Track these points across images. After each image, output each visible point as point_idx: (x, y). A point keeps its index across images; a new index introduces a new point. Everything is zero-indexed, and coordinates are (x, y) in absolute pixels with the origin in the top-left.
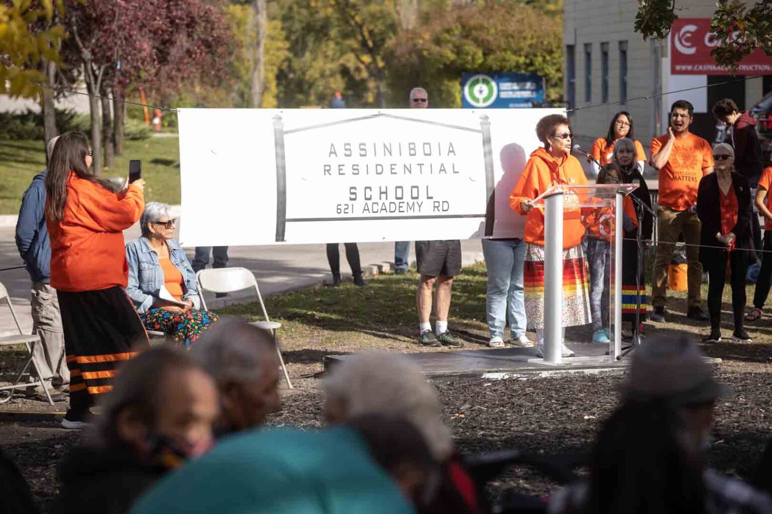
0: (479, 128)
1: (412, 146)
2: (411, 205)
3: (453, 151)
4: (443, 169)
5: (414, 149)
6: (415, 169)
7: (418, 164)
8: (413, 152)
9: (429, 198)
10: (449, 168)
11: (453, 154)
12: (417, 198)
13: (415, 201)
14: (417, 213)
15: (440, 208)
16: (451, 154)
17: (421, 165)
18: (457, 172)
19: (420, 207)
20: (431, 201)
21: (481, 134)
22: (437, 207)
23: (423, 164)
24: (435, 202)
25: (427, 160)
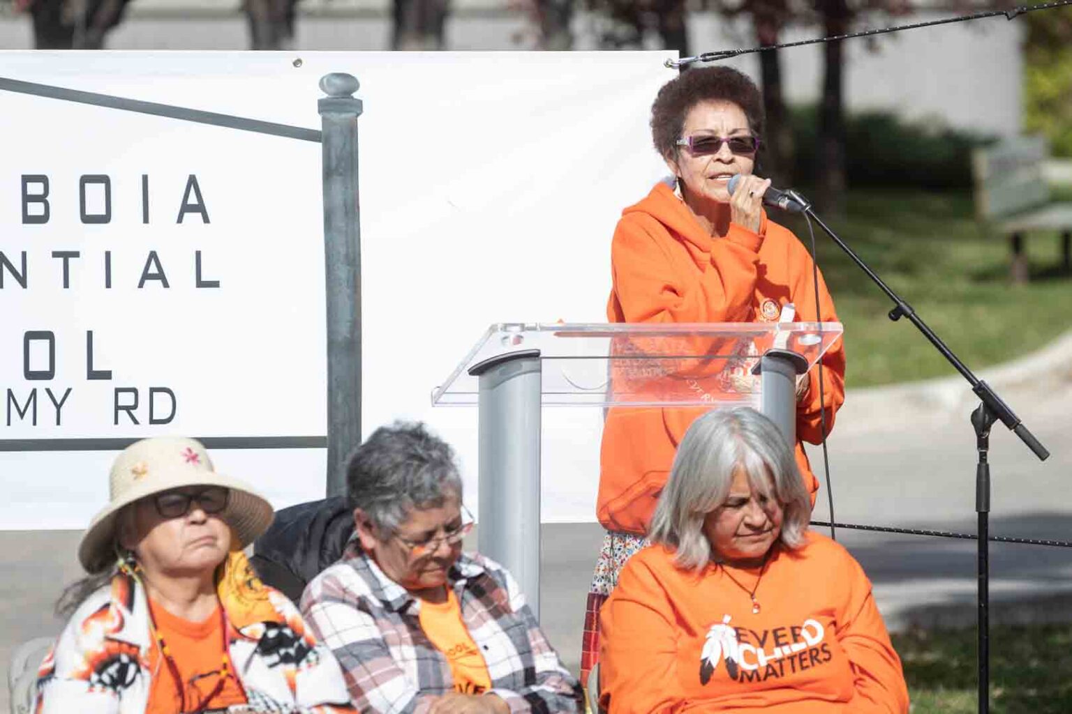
0: (315, 123)
1: (35, 189)
2: (22, 399)
3: (200, 208)
4: (154, 272)
5: (42, 198)
6: (44, 270)
7: (56, 254)
8: (36, 209)
9: (93, 375)
10: (179, 269)
11: (199, 215)
12: (49, 375)
13: (41, 385)
14: (46, 429)
15: (142, 413)
16: (193, 218)
17: (66, 256)
18: (215, 284)
19: (58, 407)
20: (107, 387)
21: (317, 147)
22: (128, 409)
23: (76, 254)
24: (118, 391)
25: (91, 241)
